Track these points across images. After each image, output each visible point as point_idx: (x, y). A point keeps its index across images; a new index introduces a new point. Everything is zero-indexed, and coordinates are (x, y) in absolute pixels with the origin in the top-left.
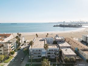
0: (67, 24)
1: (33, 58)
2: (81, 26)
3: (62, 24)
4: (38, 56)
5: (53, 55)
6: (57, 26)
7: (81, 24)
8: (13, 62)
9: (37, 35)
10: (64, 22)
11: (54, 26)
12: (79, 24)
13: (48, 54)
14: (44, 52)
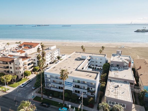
4: (60, 88)
8: (22, 87)
9: (82, 47)
14: (69, 83)
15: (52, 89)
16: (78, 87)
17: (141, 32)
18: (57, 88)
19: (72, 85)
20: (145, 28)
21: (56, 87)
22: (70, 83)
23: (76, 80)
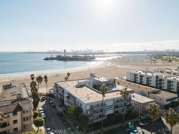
0: (71, 56)
1: (92, 121)
2: (94, 58)
3: (60, 55)
4: (100, 116)
5: (122, 108)
6: (52, 59)
7: (93, 54)
10: (65, 50)
11: (46, 59)
12: (91, 56)
13: (115, 108)
14: (109, 106)
15: (95, 121)
16: (117, 107)
17: (51, 60)
18: (98, 118)
19: (112, 107)
20: (52, 55)
21: (96, 117)
22: (111, 106)
23: (116, 100)
